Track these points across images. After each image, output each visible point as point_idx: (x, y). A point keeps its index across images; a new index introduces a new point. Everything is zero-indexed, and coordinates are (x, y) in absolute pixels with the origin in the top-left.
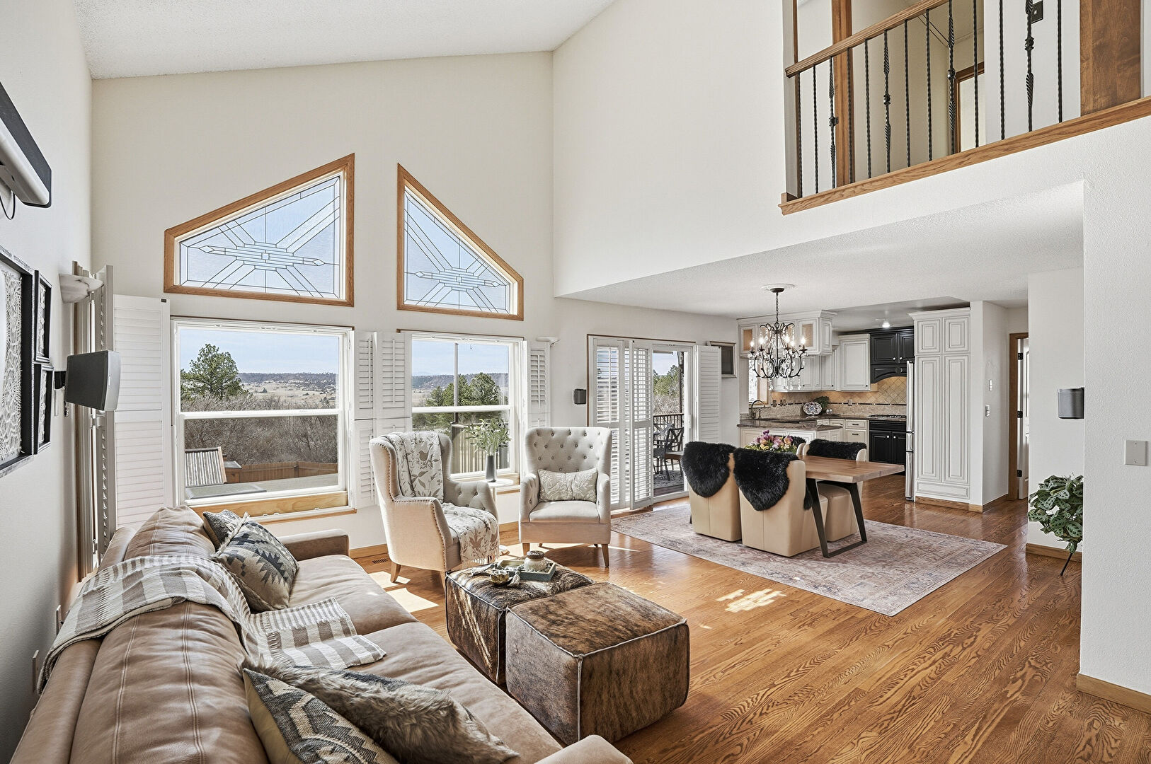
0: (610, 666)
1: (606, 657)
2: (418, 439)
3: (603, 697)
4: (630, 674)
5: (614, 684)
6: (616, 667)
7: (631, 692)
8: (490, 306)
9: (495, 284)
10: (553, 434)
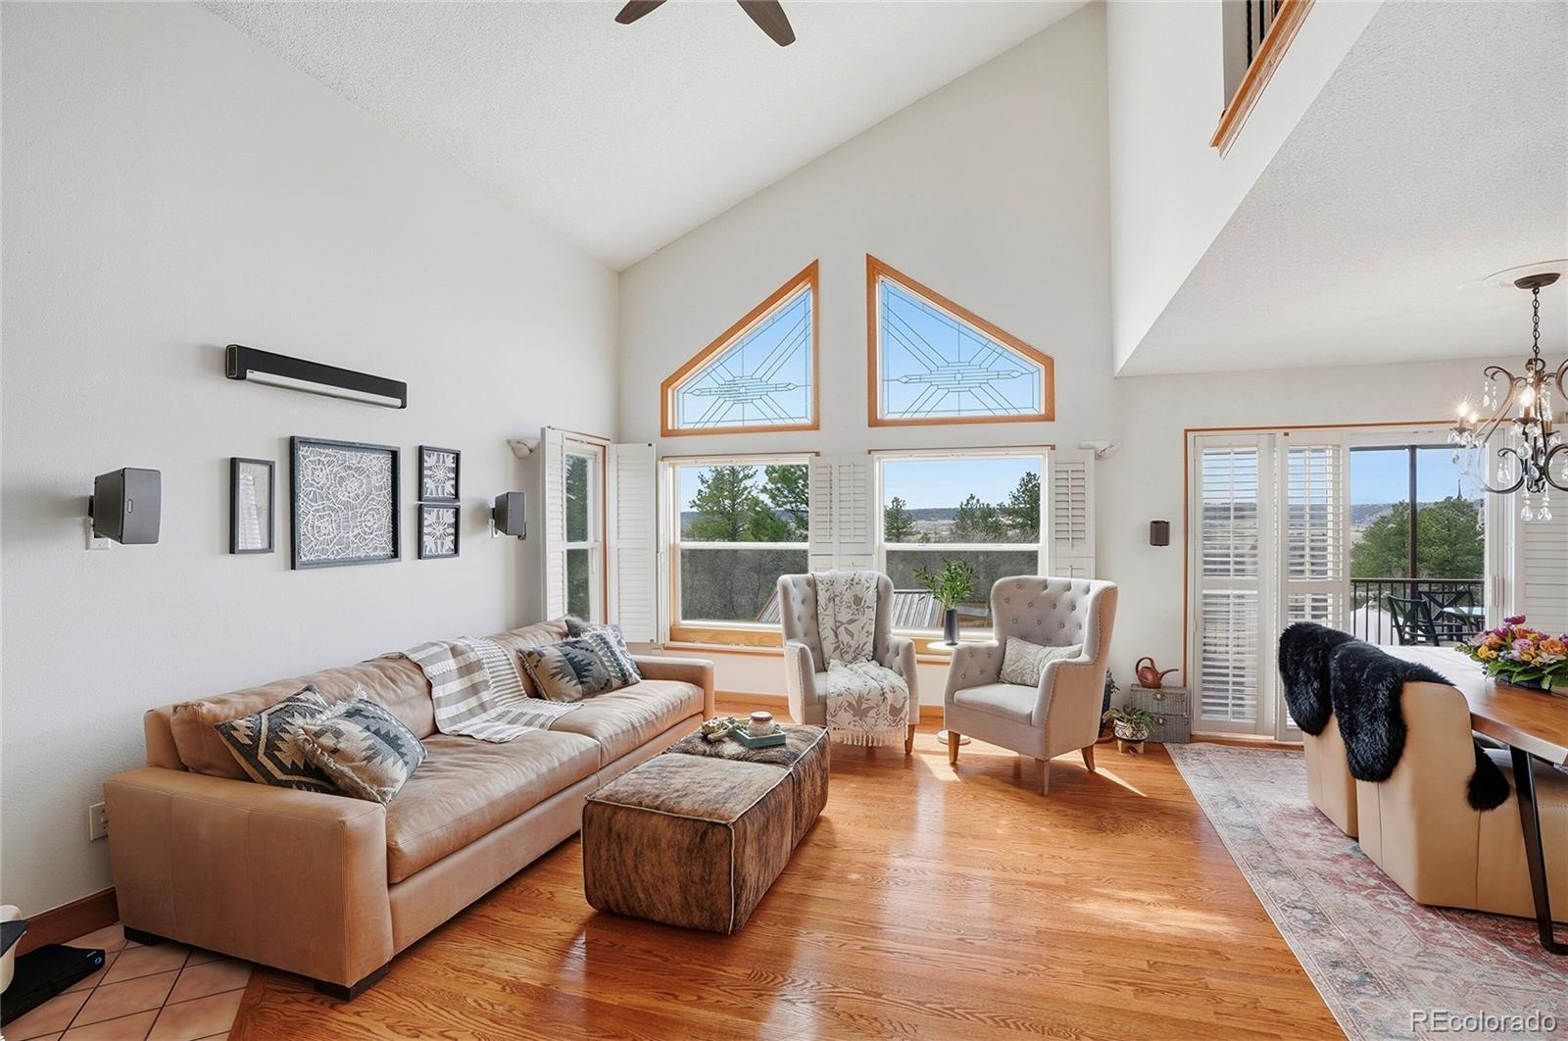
0: (609, 824)
1: (608, 810)
2: (856, 580)
3: (602, 853)
4: (635, 846)
5: (614, 846)
6: (616, 827)
7: (636, 866)
8: (1007, 405)
9: (1014, 374)
10: (1046, 587)
